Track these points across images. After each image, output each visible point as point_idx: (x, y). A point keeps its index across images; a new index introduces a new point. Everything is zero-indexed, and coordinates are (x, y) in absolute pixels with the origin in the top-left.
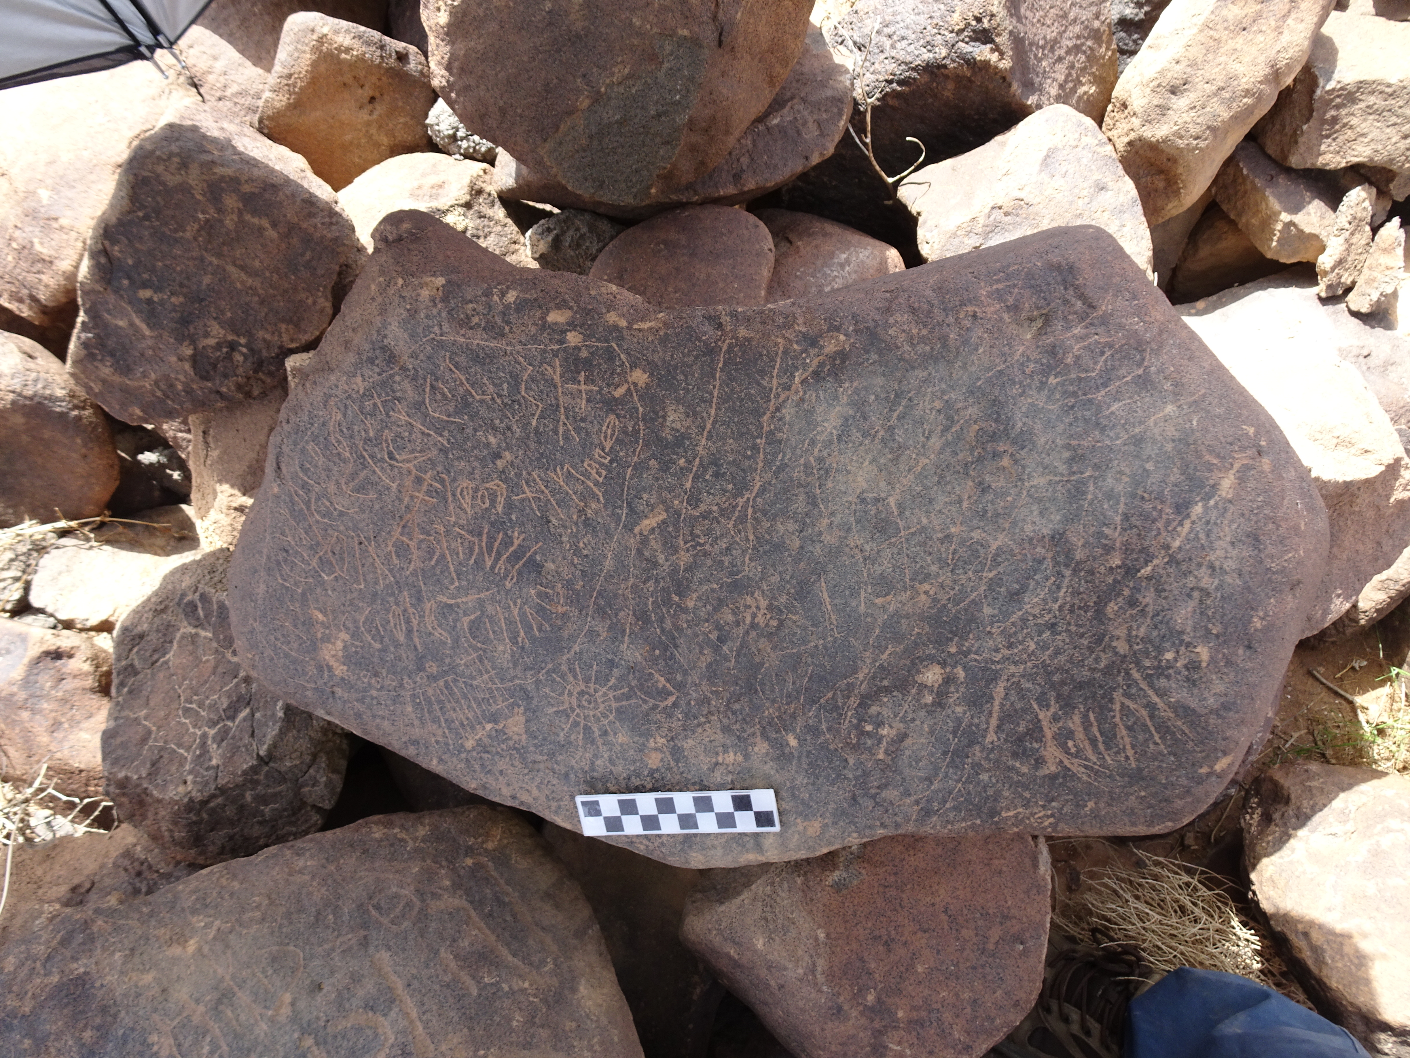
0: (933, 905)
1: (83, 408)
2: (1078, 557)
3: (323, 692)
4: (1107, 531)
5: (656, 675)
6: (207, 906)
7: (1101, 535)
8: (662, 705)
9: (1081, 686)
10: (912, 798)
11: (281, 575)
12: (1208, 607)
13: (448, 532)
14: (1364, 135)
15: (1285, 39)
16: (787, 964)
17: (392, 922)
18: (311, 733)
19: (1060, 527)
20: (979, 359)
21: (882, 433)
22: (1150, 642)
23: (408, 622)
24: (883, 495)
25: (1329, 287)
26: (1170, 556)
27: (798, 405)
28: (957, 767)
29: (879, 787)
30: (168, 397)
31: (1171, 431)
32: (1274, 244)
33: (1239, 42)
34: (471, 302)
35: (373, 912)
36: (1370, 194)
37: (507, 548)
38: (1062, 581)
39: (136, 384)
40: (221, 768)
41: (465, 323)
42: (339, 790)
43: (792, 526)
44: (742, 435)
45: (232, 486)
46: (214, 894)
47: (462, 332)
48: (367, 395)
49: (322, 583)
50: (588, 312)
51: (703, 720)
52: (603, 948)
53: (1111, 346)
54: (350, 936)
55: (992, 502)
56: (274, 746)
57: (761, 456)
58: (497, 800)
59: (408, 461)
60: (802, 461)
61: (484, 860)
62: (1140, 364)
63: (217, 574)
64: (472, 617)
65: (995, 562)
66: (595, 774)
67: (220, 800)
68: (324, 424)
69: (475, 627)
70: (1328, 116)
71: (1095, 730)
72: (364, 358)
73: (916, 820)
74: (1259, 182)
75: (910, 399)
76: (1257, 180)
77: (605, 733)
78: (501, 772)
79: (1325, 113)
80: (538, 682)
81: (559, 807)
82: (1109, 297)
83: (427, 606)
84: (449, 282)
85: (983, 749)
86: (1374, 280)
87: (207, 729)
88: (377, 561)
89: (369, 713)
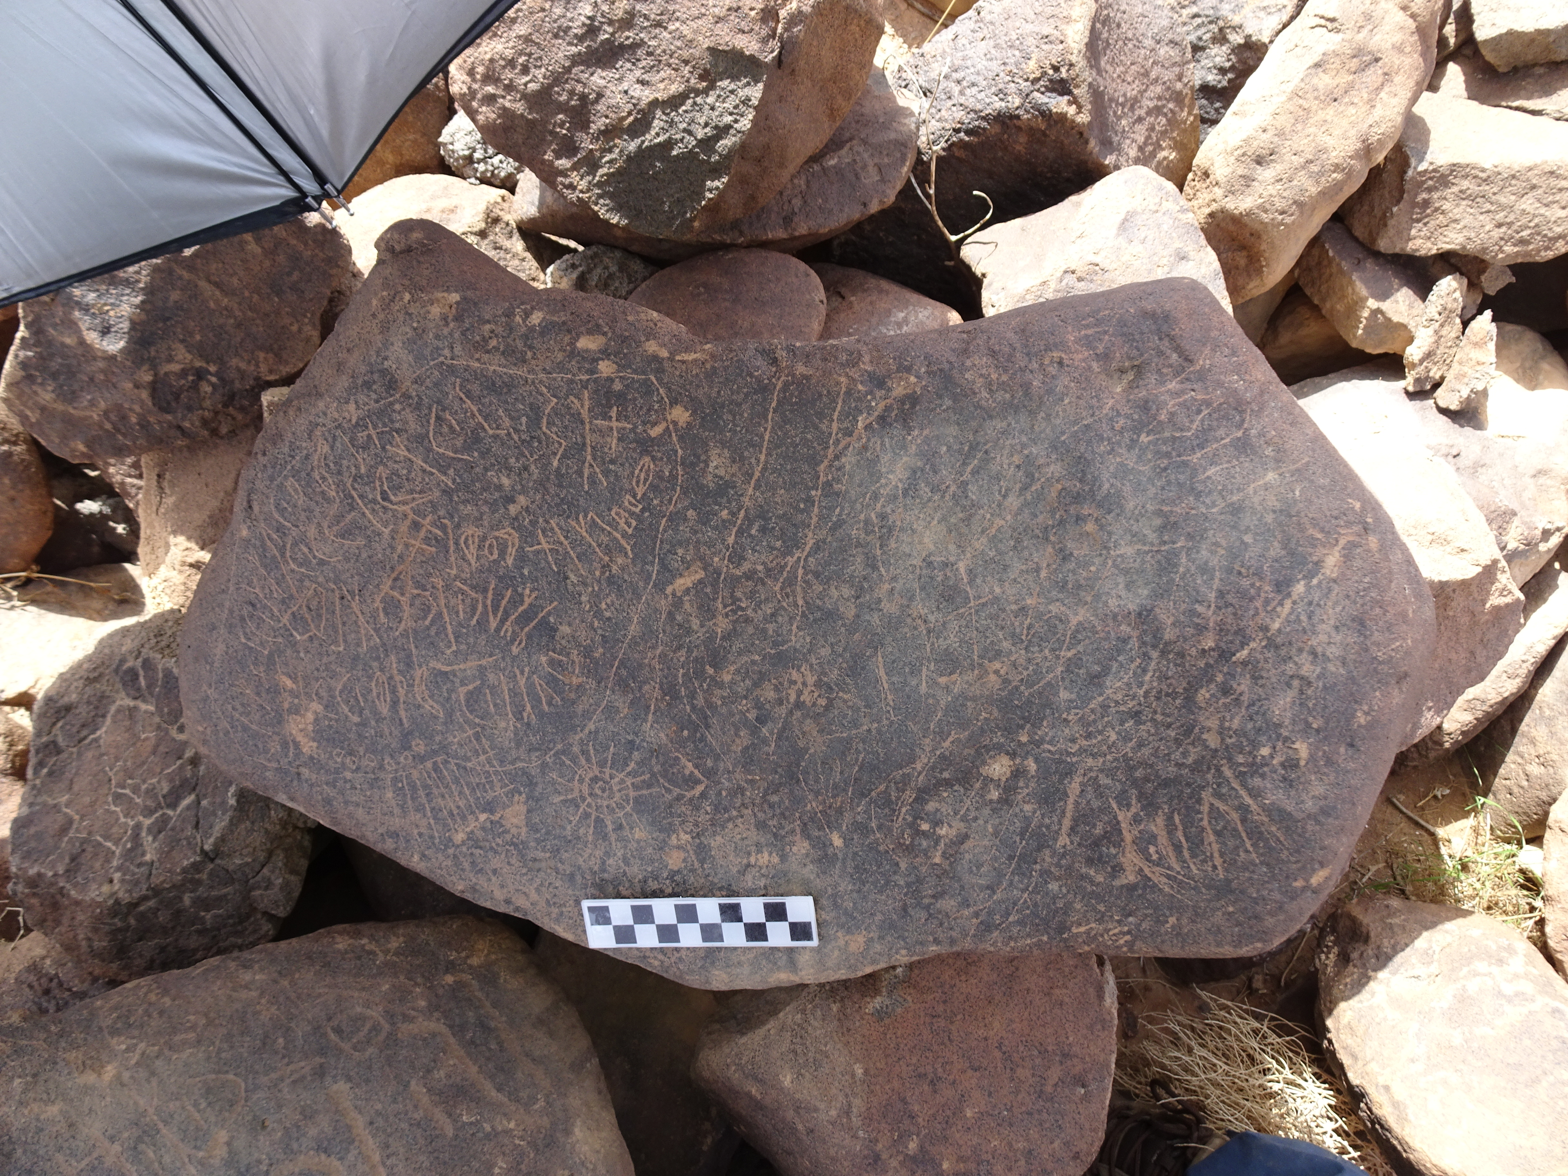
0: (986, 1039)
1: (15, 443)
2: (1167, 637)
3: (287, 772)
4: (1199, 608)
5: (683, 760)
6: (130, 1025)
7: (1193, 613)
8: (688, 795)
9: (1166, 783)
10: (971, 910)
11: (245, 634)
12: (1308, 698)
13: (447, 587)
14: (1456, 221)
15: (1378, 112)
16: (818, 1104)
17: (355, 1048)
18: (267, 826)
19: (1148, 603)
20: (1065, 411)
21: (953, 488)
22: (1245, 735)
23: (394, 691)
24: (952, 559)
25: (1417, 381)
26: (1268, 639)
27: (860, 453)
28: (1023, 874)
29: (934, 897)
30: (118, 430)
31: (1272, 502)
32: (1360, 332)
33: (1330, 113)
34: (488, 322)
35: (332, 1036)
36: (1461, 284)
37: (516, 608)
38: (1148, 664)
39: (82, 414)
40: (156, 864)
41: (481, 346)
42: (296, 894)
43: (847, 592)
44: (794, 485)
45: (189, 538)
46: (140, 1011)
47: (477, 356)
48: (360, 425)
49: (294, 644)
50: (625, 340)
51: (735, 813)
52: (603, 1085)
53: (1208, 404)
54: (302, 1064)
55: (1074, 572)
56: (222, 839)
57: (816, 510)
58: (488, 905)
59: (404, 503)
60: (862, 517)
61: (466, 977)
62: (1239, 426)
63: (165, 638)
64: (471, 687)
65: (1075, 640)
66: (606, 876)
67: (151, 903)
68: (307, 457)
69: (473, 698)
70: (1419, 199)
71: (1180, 834)
72: (360, 382)
73: (974, 936)
74: (1345, 265)
75: (986, 452)
76: (1343, 263)
77: (620, 827)
78: (495, 872)
79: (1416, 195)
80: (544, 766)
81: (562, 914)
82: (1207, 350)
83: (418, 673)
84: (464, 299)
85: (1054, 854)
86: (1464, 376)
87: (141, 818)
88: (361, 618)
89: (340, 799)
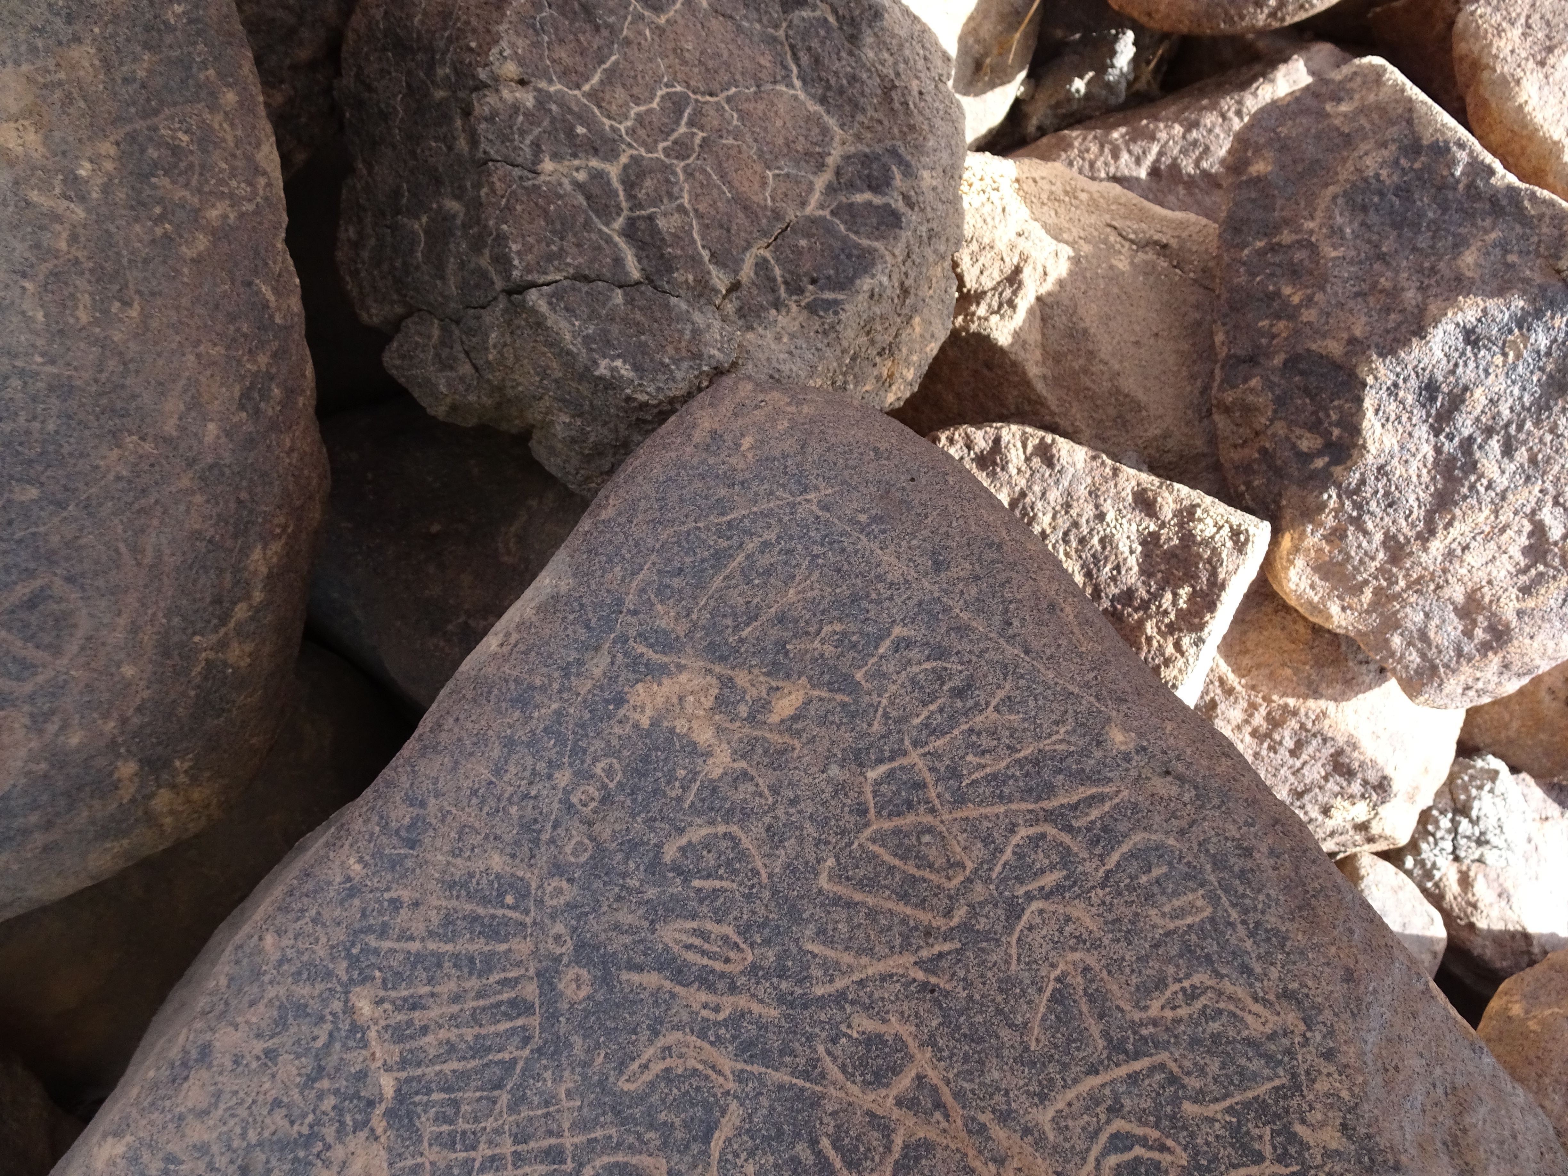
3: (608, 624)
6: (144, 178)
23: (704, 979)
39: (1322, 203)
40: (529, 180)
42: (416, 395)
45: (1061, 283)
46: (181, 193)
68: (1246, 969)
78: (271, 1055)
83: (727, 1064)
87: (624, 159)
88: (875, 968)
89: (521, 734)
